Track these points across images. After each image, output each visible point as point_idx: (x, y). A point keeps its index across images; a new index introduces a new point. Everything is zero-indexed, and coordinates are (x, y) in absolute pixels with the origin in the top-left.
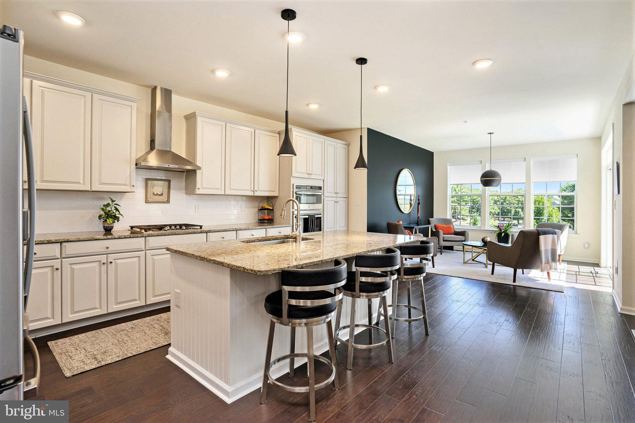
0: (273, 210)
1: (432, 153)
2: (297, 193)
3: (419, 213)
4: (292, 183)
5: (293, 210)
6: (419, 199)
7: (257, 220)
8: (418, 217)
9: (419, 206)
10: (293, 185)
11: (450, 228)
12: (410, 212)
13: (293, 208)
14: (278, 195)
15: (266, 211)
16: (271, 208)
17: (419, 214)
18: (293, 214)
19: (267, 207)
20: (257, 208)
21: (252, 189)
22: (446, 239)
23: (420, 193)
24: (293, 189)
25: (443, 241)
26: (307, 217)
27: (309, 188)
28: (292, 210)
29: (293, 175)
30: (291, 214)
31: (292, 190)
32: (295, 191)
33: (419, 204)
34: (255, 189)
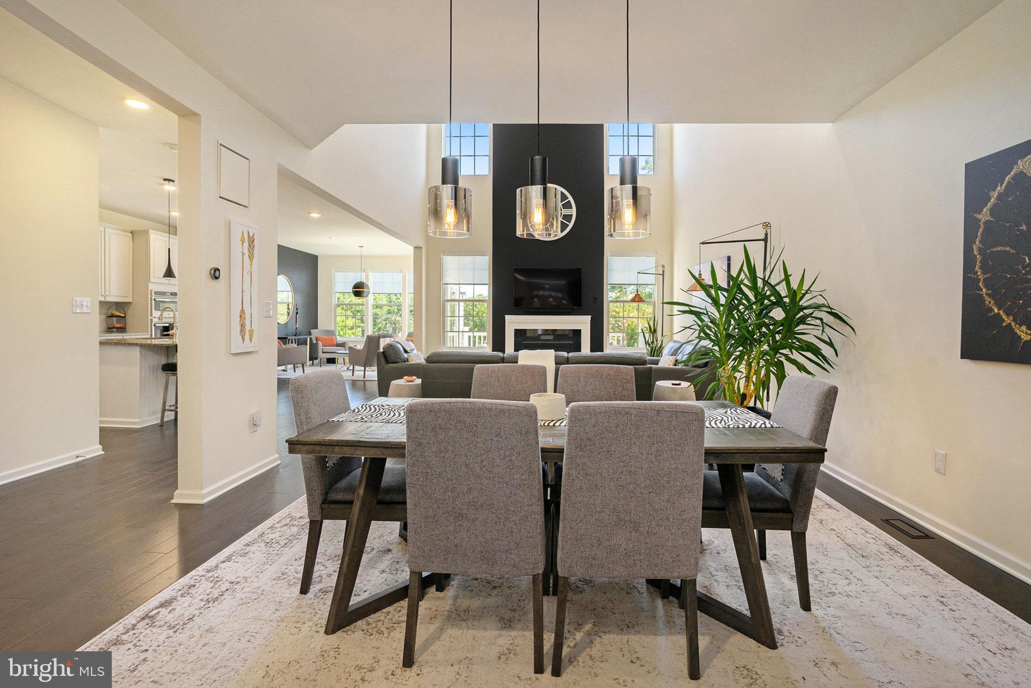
0: (125, 317)
1: (316, 257)
2: (157, 299)
3: (297, 323)
4: (150, 289)
5: (152, 317)
6: (297, 308)
7: (106, 329)
8: (296, 328)
9: (297, 315)
10: (151, 291)
11: (332, 339)
12: (287, 323)
13: (151, 316)
14: (131, 301)
15: (115, 318)
16: (123, 315)
17: (297, 325)
18: (152, 322)
19: (118, 314)
20: (104, 314)
21: (103, 294)
22: (325, 351)
23: (300, 300)
24: (151, 295)
25: (323, 353)
26: (168, 325)
27: (169, 294)
28: (150, 317)
29: (151, 280)
30: (150, 322)
31: (149, 296)
32: (153, 298)
33: (297, 313)
34: (107, 294)
